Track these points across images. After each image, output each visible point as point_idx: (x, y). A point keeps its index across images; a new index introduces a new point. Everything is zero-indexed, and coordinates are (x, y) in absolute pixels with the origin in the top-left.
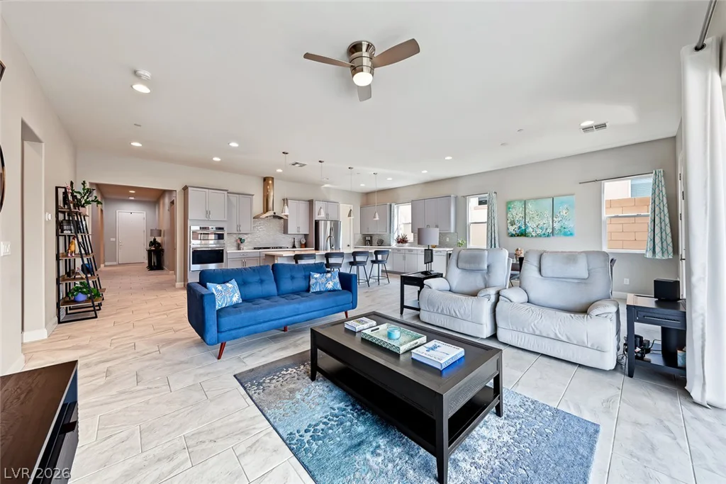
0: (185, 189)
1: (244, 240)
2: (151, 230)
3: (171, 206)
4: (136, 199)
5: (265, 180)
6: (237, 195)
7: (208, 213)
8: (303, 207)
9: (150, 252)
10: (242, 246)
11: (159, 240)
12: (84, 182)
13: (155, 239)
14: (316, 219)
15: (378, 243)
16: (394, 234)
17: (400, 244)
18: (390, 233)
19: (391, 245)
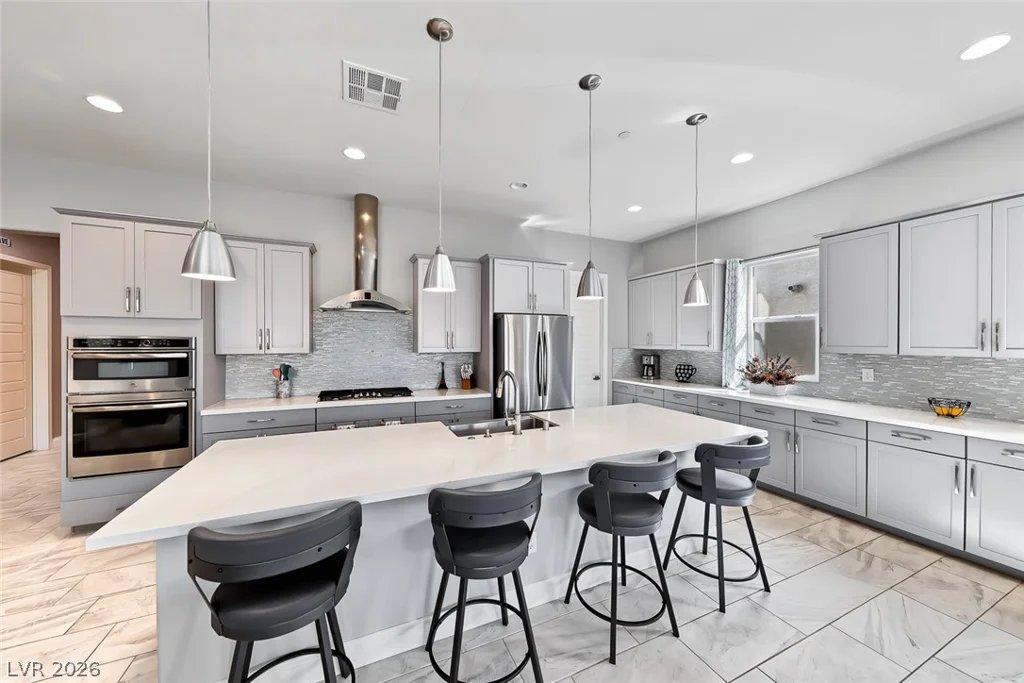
1: (293, 371)
7: (130, 294)
8: (466, 278)
14: (496, 311)
15: (677, 374)
16: (735, 352)
17: (764, 386)
18: (722, 349)
19: (724, 384)
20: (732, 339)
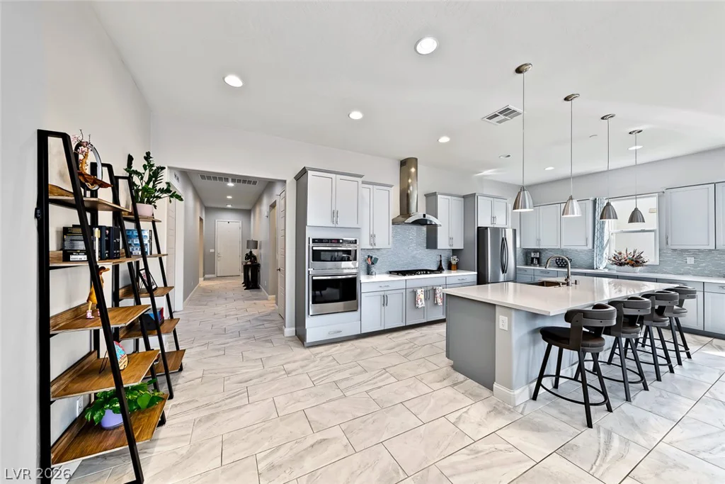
0: (304, 172)
1: (376, 260)
2: (248, 241)
3: (270, 210)
4: (234, 207)
5: (404, 164)
6: (371, 186)
7: (334, 214)
8: (457, 205)
9: (246, 268)
10: (373, 269)
11: (255, 252)
12: (148, 154)
13: (251, 252)
14: (479, 226)
15: (557, 263)
16: (603, 248)
17: (627, 268)
18: (593, 248)
19: (595, 267)
20: (601, 242)
